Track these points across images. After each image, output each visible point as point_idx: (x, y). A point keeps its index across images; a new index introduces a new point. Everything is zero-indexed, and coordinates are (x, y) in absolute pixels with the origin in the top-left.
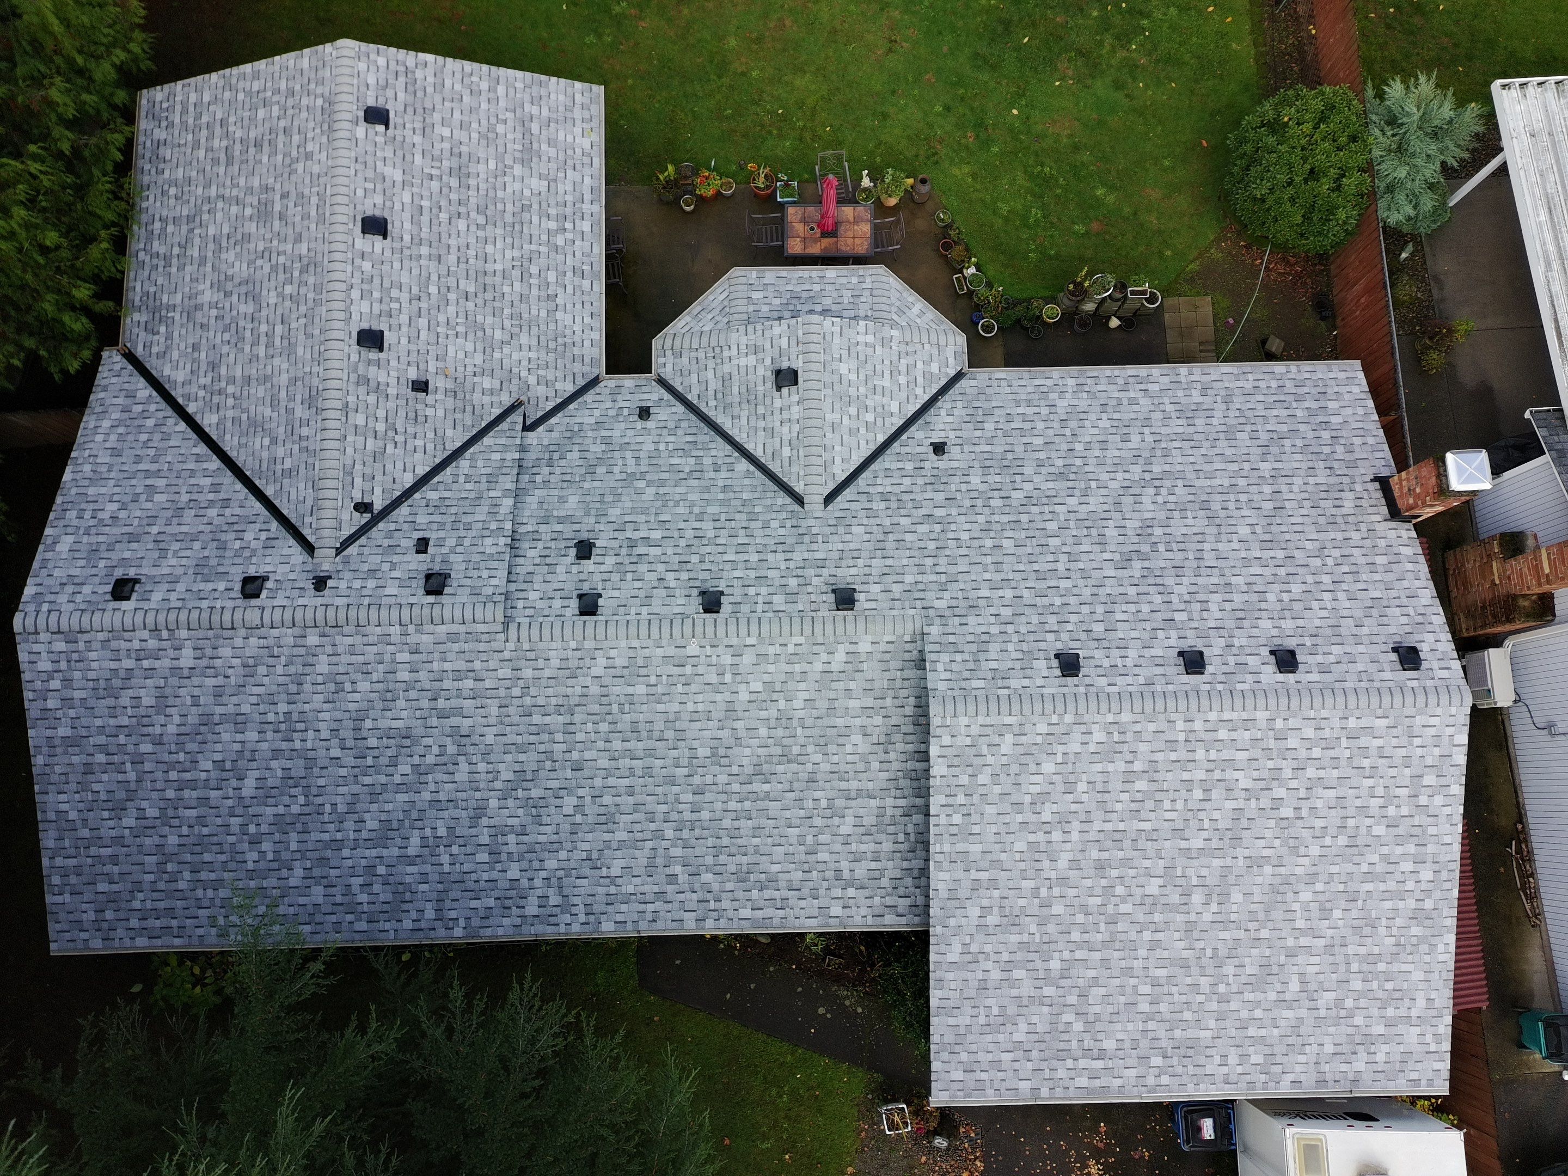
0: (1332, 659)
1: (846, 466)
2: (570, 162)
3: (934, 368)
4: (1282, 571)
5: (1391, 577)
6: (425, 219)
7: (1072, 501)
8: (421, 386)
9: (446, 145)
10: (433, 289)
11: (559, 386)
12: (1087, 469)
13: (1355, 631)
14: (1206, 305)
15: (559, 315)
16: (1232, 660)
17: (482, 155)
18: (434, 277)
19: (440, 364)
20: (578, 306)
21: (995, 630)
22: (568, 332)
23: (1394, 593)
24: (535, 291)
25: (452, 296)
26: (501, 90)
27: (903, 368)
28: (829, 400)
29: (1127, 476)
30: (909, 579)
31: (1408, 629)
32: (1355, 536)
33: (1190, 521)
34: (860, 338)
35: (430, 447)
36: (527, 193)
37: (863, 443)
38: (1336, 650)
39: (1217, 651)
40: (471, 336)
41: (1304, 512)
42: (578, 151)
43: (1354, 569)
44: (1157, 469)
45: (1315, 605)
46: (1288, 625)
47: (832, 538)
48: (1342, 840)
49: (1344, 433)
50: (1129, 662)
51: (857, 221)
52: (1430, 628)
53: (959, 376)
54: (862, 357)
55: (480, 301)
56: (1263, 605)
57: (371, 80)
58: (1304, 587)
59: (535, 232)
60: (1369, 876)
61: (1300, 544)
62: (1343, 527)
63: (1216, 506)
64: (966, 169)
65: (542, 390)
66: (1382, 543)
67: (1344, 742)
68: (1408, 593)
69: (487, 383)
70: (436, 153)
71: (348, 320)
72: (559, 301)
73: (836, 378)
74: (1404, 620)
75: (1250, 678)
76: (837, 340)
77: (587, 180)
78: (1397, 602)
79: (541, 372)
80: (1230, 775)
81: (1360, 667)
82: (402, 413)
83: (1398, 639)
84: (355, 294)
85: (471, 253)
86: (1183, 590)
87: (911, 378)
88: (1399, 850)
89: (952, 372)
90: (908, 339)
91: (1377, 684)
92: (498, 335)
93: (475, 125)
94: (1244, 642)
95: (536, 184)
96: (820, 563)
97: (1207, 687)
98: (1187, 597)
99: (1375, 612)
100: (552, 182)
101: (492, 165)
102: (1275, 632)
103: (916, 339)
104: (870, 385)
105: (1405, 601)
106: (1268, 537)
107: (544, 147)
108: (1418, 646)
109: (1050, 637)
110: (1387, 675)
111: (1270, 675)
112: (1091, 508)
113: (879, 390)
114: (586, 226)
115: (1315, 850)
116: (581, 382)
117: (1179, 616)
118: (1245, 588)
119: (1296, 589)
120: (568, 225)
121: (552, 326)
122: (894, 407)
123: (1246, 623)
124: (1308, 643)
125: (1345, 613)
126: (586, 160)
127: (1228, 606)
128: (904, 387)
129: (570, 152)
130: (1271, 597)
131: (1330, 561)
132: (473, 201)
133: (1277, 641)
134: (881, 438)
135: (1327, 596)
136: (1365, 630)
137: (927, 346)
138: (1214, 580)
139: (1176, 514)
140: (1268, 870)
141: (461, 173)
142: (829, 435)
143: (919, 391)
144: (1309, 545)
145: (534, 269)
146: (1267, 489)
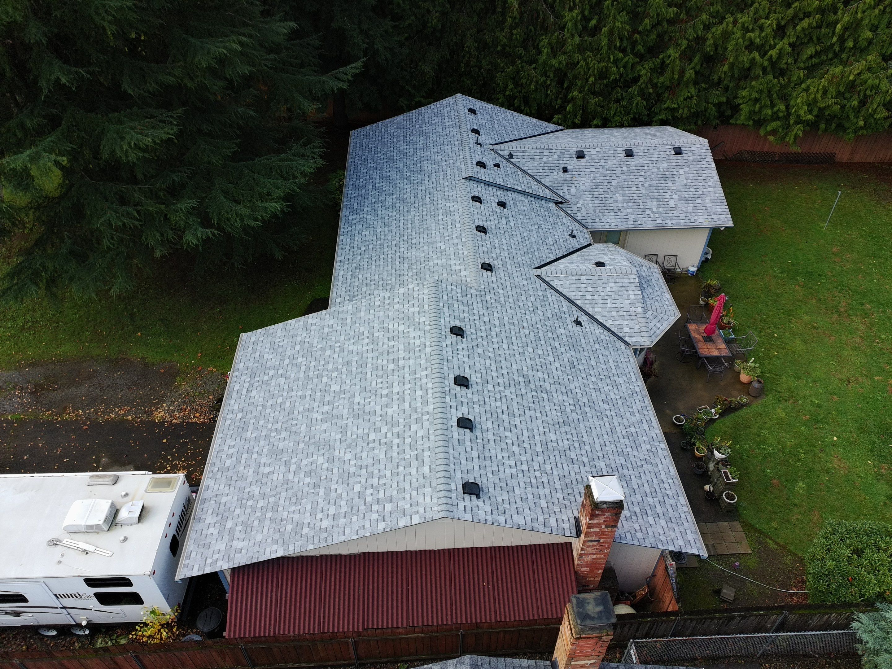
1: (559, 286)
2: (688, 215)
6: (639, 168)
8: (565, 170)
9: (675, 173)
10: (609, 172)
11: (579, 214)
13: (489, 469)
14: (744, 548)
15: (612, 214)
16: (465, 400)
17: (676, 184)
18: (614, 172)
19: (577, 176)
20: (619, 220)
22: (605, 217)
24: (620, 205)
25: (608, 178)
26: (712, 189)
27: (621, 313)
28: (592, 278)
30: (500, 291)
31: (493, 499)
34: (631, 292)
35: (541, 174)
36: (666, 200)
40: (592, 184)
42: (696, 217)
45: (505, 455)
47: (519, 273)
51: (719, 350)
53: (626, 343)
55: (609, 187)
56: (502, 428)
57: (692, 149)
58: (517, 453)
59: (648, 204)
61: (548, 462)
62: (565, 491)
63: (567, 428)
65: (575, 209)
66: (557, 509)
68: (520, 510)
69: (573, 190)
70: (671, 170)
71: (586, 148)
72: (619, 213)
74: (500, 500)
75: (453, 404)
76: (626, 281)
77: (682, 221)
78: (512, 501)
79: (583, 208)
81: (464, 462)
82: (552, 165)
83: (485, 490)
84: (598, 149)
85: (630, 183)
86: (507, 393)
87: (617, 318)
89: (627, 339)
90: (639, 316)
91: (452, 466)
92: (596, 193)
93: (689, 181)
94: (477, 410)
95: (672, 203)
96: (505, 266)
97: (447, 383)
98: (503, 394)
99: (503, 485)
100: (676, 208)
101: (673, 188)
102: (484, 427)
103: (640, 320)
104: (606, 297)
105: (514, 505)
107: (692, 205)
108: (481, 499)
111: (455, 415)
114: (659, 221)
116: (583, 222)
118: (512, 423)
119: (515, 448)
120: (657, 215)
121: (606, 211)
124: (478, 441)
125: (501, 468)
126: (693, 221)
128: (610, 314)
129: (693, 214)
132: (654, 182)
133: (478, 426)
134: (578, 302)
135: (512, 463)
136: (490, 475)
137: (638, 326)
141: (665, 177)
142: (574, 278)
144: (548, 467)
145: (630, 204)
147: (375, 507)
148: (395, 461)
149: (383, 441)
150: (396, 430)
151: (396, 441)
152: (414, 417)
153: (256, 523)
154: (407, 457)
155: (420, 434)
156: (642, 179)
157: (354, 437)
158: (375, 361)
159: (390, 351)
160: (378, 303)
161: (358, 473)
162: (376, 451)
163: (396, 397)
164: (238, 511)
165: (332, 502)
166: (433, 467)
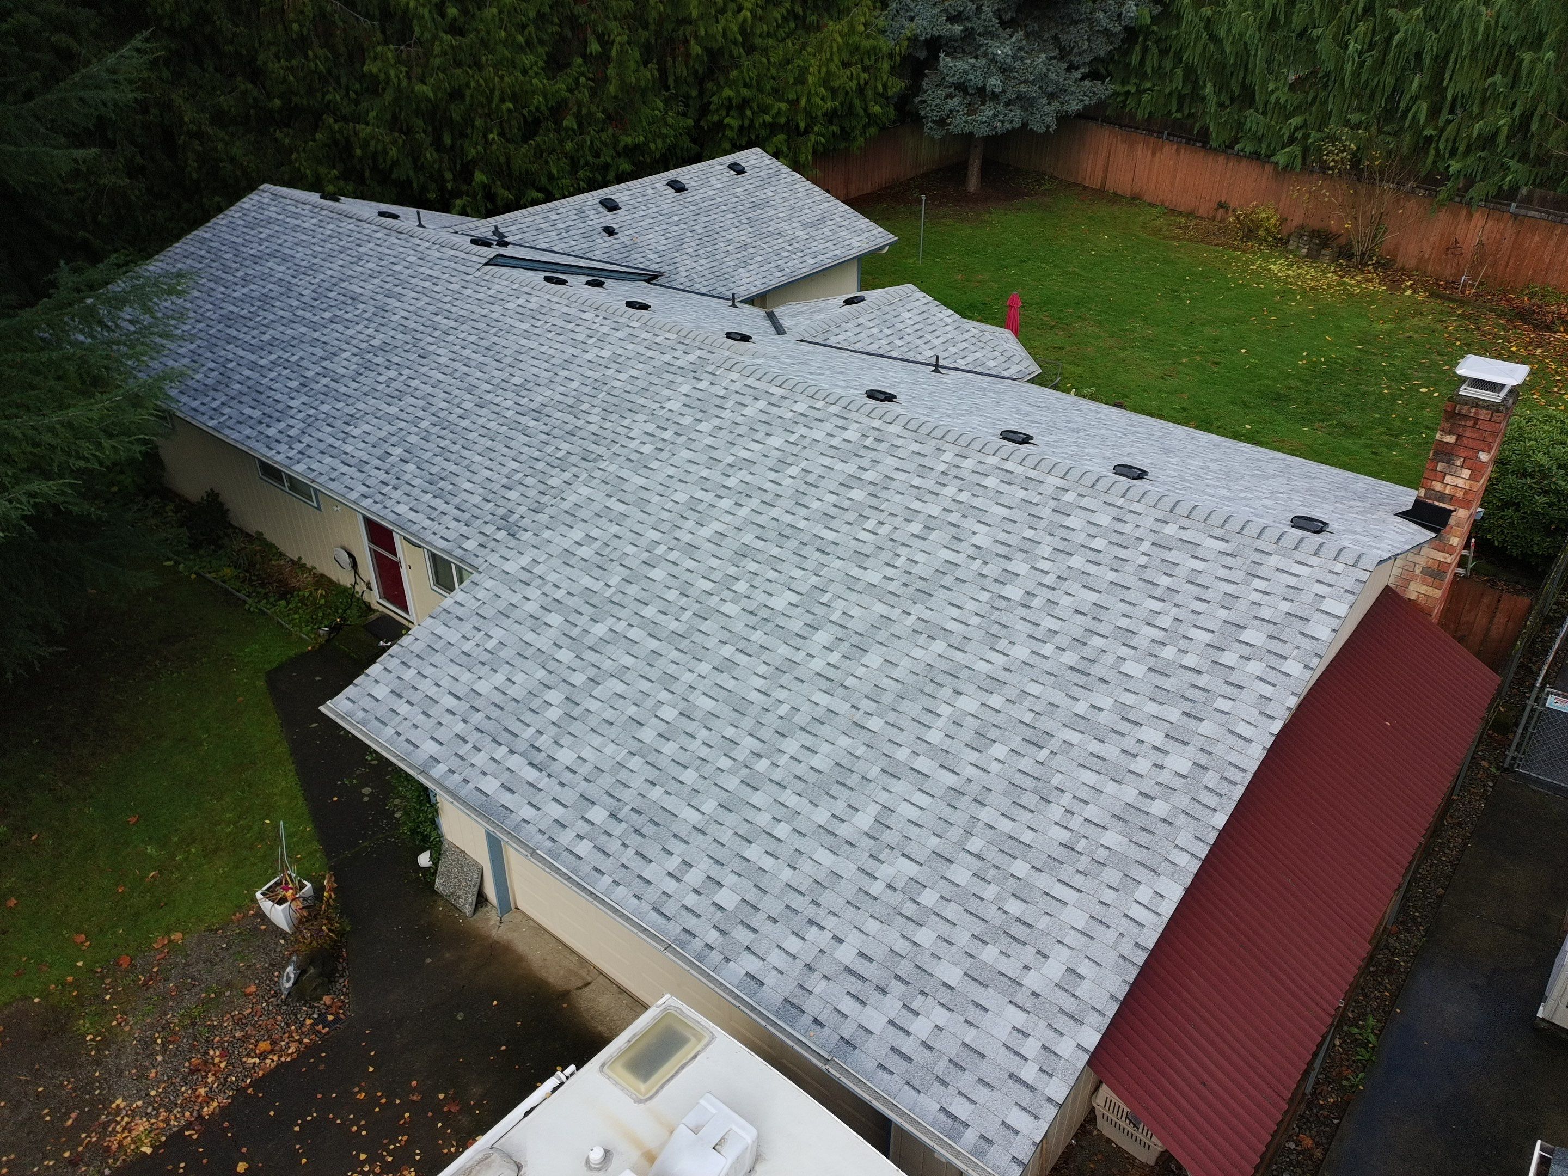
2: (835, 242)
3: (991, 363)
6: (711, 202)
8: (610, 232)
9: (764, 196)
10: (676, 218)
11: (697, 285)
15: (741, 270)
17: (781, 210)
18: (683, 216)
19: (636, 235)
20: (760, 276)
24: (739, 255)
25: (683, 226)
26: (827, 205)
27: (960, 346)
34: (940, 315)
36: (790, 232)
40: (671, 241)
42: (847, 243)
53: (1012, 379)
54: (929, 321)
55: (697, 237)
57: (752, 162)
59: (773, 243)
65: (683, 280)
69: (653, 256)
70: (754, 194)
72: (750, 267)
73: (893, 313)
76: (917, 304)
77: (837, 252)
79: (694, 276)
82: (582, 231)
84: (628, 193)
85: (720, 224)
87: (963, 354)
89: (1006, 374)
92: (689, 250)
93: (792, 202)
95: (801, 234)
100: (812, 239)
101: (781, 215)
104: (920, 333)
107: (826, 230)
113: (924, 339)
114: (811, 261)
116: (715, 294)
120: (800, 254)
121: (730, 270)
122: (928, 353)
126: (847, 247)
128: (950, 352)
129: (841, 240)
132: (750, 215)
134: (896, 354)
137: (997, 353)
141: (757, 206)
145: (751, 251)
147: (1229, 658)
148: (1131, 581)
149: (1049, 580)
150: (1046, 551)
151: (1077, 562)
152: (1046, 512)
153: (1014, 907)
154: (1143, 560)
155: (1104, 519)
156: (730, 215)
157: (975, 620)
158: (803, 512)
159: (811, 478)
160: (647, 449)
161: (1087, 652)
162: (1066, 601)
163: (954, 518)
164: (925, 936)
165: (1124, 727)
166: (1219, 532)
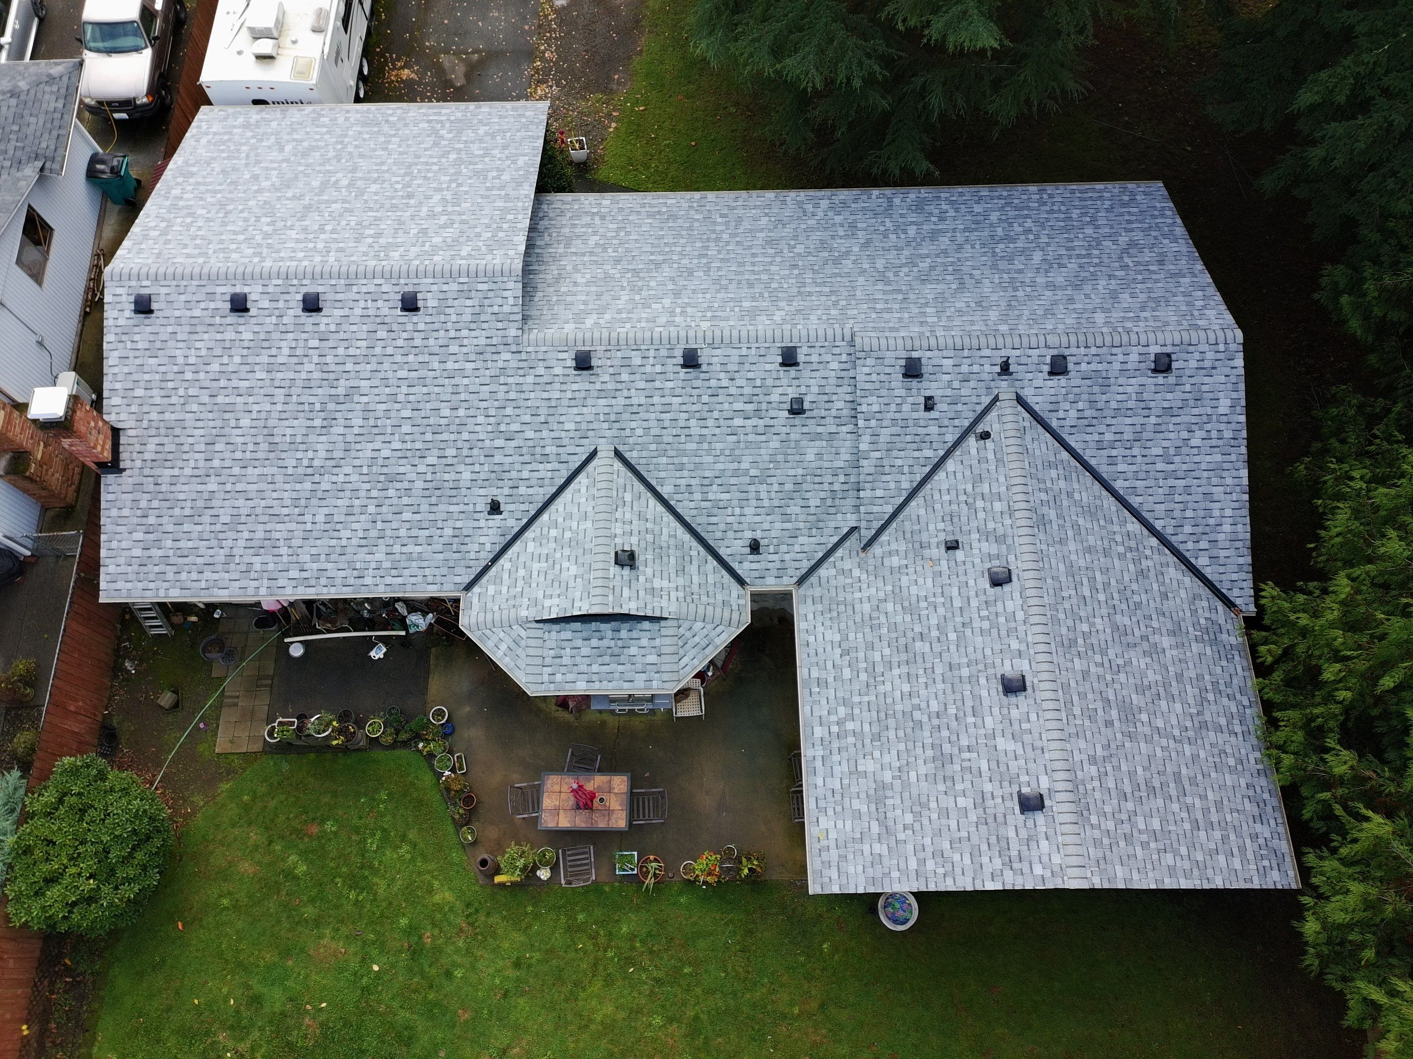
0: (203, 305)
1: (577, 487)
2: (838, 797)
3: (491, 589)
4: (222, 383)
5: (135, 377)
6: (969, 703)
7: (385, 453)
8: (952, 546)
9: (959, 787)
10: (952, 636)
11: (833, 572)
12: (367, 486)
13: (178, 329)
14: (222, 744)
15: (837, 638)
16: (281, 304)
17: (923, 784)
18: (953, 648)
19: (937, 568)
20: (820, 651)
21: (465, 333)
22: (828, 623)
23: (138, 361)
24: (861, 655)
25: (935, 633)
26: (913, 864)
27: (520, 583)
28: (588, 539)
29: (334, 478)
30: (530, 379)
31: (136, 329)
32: (154, 416)
33: (289, 431)
34: (556, 601)
35: (937, 496)
36: (877, 754)
37: (561, 509)
38: (197, 313)
39: (291, 312)
40: (914, 600)
41: (191, 440)
42: (830, 812)
43: (163, 385)
44: (308, 486)
45: (203, 352)
46: (229, 335)
47: (591, 418)
48: (230, 207)
49: (135, 520)
50: (362, 304)
51: (557, 810)
52: (119, 330)
53: (469, 587)
54: (556, 584)
55: (910, 634)
56: (245, 352)
57: (1044, 844)
58: (208, 368)
59: (866, 714)
60: (216, 192)
61: (202, 408)
62: (162, 424)
63: (264, 446)
64: (437, 898)
65: (847, 565)
66: (134, 409)
67: (211, 251)
68: (126, 361)
69: (895, 561)
70: (968, 776)
71: (1023, 589)
72: (838, 651)
73: (581, 560)
74: (137, 338)
75: (270, 289)
76: (578, 595)
77: (820, 781)
78: (137, 353)
79: (849, 581)
80: (302, 236)
81: (183, 298)
82: (964, 519)
83: (147, 321)
84: (1020, 615)
85: (922, 680)
86: (308, 367)
87: (513, 576)
88: (190, 203)
89: (476, 589)
90: (513, 611)
91: (174, 283)
92: (890, 607)
93: (934, 816)
94: (268, 320)
95: (868, 765)
96: (603, 394)
97: (305, 282)
98: (305, 360)
99: (158, 345)
100: (854, 772)
101: (913, 774)
102: (241, 328)
103: (505, 612)
104: (551, 561)
105: (131, 354)
106: (227, 416)
107: (864, 809)
108: (133, 315)
109: (421, 326)
110: (164, 291)
111: (254, 292)
112: (370, 446)
113: (543, 559)
114: (819, 732)
115: (252, 203)
116: (813, 579)
117: (315, 343)
118: (257, 368)
119: (215, 367)
120: (835, 729)
121: (843, 626)
122: (531, 546)
123: (262, 336)
124: (218, 318)
125: (181, 345)
126: (822, 804)
127: (274, 351)
128: (521, 566)
129: (839, 809)
130: (237, 359)
131: (181, 392)
132: (927, 734)
133: (241, 320)
134: (545, 517)
135: (192, 360)
136: (170, 329)
137: (496, 608)
138: (280, 375)
139: (299, 439)
140: (289, 194)
141: (942, 760)
142: (590, 509)
143: (507, 566)
144: (195, 407)
145: (863, 676)
146: (216, 463)
153: (222, 147)
156: (934, 706)
